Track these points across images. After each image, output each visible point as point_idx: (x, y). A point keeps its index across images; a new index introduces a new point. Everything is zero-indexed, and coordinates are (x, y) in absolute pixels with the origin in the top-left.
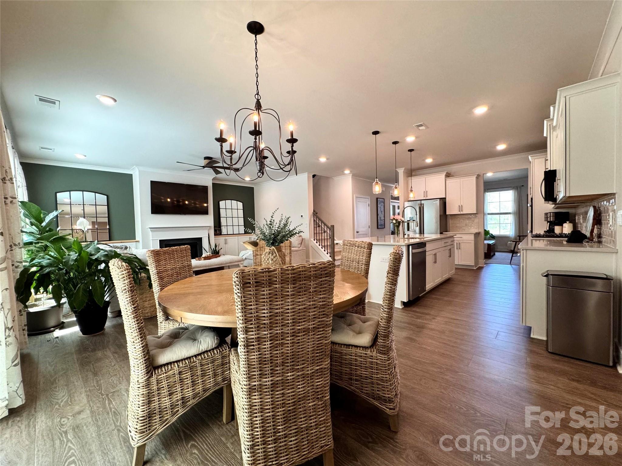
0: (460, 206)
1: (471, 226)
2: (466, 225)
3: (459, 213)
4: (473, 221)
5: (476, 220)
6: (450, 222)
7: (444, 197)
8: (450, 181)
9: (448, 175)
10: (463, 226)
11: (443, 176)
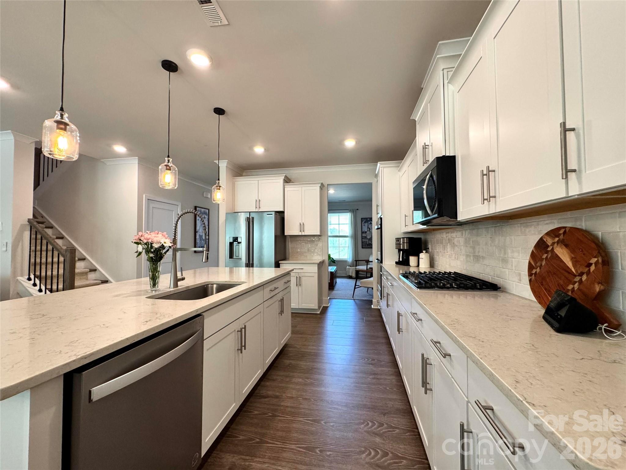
0: (302, 224)
1: (313, 252)
2: (308, 250)
3: (300, 234)
4: (317, 245)
5: (320, 244)
6: (290, 245)
7: (282, 210)
8: (289, 188)
9: (287, 180)
10: (305, 252)
11: (281, 180)
